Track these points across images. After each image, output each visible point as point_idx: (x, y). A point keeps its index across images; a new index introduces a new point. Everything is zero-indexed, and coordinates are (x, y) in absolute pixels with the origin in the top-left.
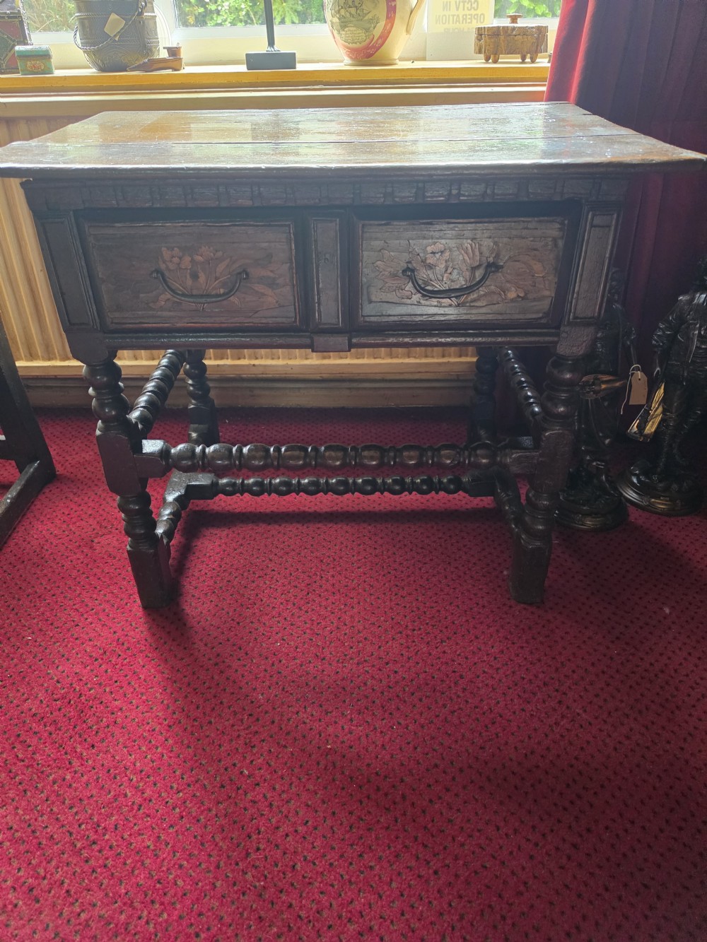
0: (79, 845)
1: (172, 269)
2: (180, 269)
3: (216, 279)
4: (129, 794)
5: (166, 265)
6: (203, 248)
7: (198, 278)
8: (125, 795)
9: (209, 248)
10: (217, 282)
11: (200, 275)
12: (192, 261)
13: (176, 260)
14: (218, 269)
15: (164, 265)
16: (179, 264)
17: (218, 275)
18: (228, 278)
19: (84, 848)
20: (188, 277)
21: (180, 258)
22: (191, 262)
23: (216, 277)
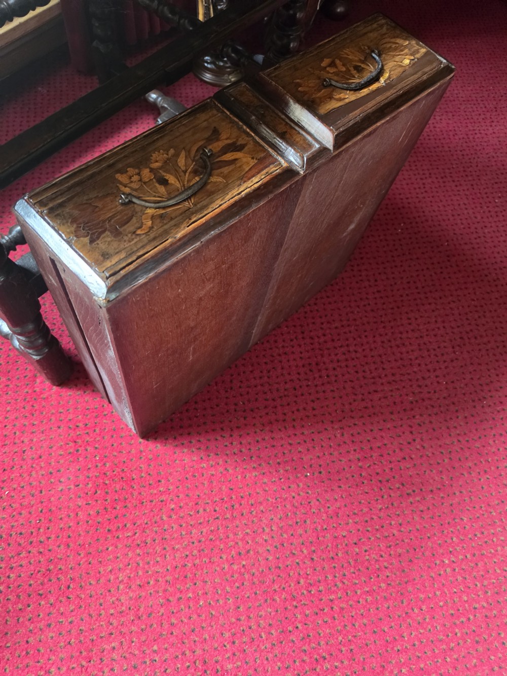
0: (228, 516)
1: (137, 187)
2: (145, 183)
3: (185, 172)
4: (213, 473)
5: (129, 187)
6: (154, 155)
7: (168, 181)
8: (213, 475)
9: (159, 152)
10: (187, 174)
11: (167, 178)
12: (152, 170)
13: (135, 178)
14: (179, 164)
15: (127, 188)
16: (140, 180)
17: (183, 168)
18: (195, 165)
19: (232, 513)
20: (157, 185)
21: (139, 174)
22: (150, 172)
23: (183, 171)
